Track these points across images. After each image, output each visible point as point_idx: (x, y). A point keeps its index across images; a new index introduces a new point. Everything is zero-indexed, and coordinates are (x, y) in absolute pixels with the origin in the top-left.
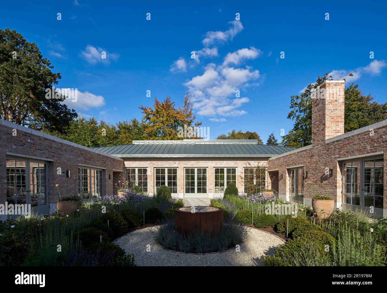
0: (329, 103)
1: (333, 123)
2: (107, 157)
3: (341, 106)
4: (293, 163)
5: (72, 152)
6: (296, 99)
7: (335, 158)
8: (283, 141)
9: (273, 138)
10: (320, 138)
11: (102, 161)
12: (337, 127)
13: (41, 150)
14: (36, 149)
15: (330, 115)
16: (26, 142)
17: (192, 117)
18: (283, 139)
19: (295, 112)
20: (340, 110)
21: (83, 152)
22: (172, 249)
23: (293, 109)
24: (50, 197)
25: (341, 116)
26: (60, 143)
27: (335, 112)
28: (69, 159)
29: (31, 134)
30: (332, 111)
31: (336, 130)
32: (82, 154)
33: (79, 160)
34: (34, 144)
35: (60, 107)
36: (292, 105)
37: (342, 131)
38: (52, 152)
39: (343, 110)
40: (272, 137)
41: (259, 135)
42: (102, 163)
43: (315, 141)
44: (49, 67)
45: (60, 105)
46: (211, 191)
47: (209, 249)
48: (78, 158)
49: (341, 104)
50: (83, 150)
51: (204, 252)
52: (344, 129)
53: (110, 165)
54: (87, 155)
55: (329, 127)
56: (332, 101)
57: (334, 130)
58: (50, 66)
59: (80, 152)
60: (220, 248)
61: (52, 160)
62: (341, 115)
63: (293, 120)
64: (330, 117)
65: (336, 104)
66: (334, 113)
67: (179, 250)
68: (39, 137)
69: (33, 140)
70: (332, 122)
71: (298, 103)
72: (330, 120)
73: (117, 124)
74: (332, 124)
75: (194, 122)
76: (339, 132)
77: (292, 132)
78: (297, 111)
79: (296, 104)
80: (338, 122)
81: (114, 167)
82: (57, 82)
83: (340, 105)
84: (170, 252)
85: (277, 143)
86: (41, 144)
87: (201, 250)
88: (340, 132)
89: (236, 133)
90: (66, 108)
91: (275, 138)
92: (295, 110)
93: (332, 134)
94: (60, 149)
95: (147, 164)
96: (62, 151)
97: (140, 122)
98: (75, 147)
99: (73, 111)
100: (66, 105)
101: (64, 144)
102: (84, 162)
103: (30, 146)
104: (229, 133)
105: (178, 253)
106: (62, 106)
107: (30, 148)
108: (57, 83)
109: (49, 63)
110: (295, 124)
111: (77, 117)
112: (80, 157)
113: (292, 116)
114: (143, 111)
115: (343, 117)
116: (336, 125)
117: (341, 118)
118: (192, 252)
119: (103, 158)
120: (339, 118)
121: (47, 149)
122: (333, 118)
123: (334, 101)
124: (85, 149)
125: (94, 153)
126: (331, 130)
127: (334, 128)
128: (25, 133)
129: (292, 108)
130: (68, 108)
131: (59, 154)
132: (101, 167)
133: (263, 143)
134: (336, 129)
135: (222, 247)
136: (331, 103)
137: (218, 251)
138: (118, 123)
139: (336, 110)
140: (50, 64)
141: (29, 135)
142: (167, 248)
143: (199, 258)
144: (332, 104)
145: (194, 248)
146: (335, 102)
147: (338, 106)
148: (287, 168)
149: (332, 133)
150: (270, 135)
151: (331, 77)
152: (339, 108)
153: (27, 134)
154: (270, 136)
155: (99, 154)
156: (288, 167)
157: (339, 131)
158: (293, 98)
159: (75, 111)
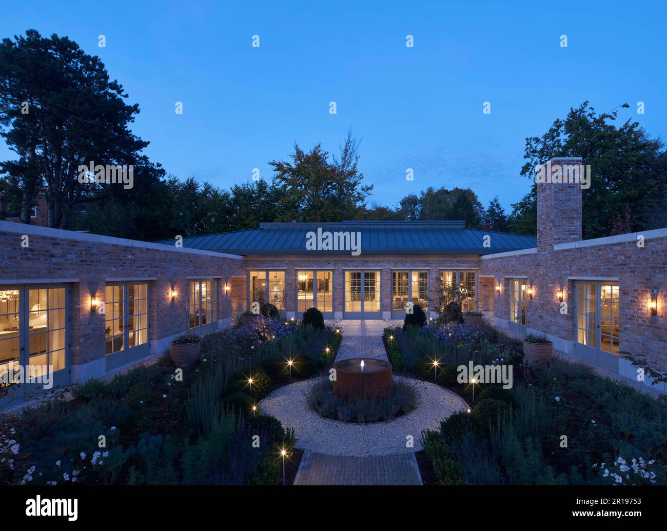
0: (559, 190)
1: (565, 220)
2: (224, 258)
3: (576, 195)
4: (513, 271)
5: (178, 260)
6: (535, 143)
7: (566, 275)
8: (514, 212)
9: (498, 206)
10: (547, 240)
11: (217, 267)
12: (570, 226)
13: (142, 267)
14: (138, 267)
15: (561, 209)
16: (126, 260)
17: (357, 176)
18: (514, 209)
19: (533, 164)
20: (576, 200)
21: (193, 257)
22: (329, 418)
23: (529, 160)
24: (152, 331)
25: (577, 210)
26: (164, 251)
27: (568, 204)
28: (175, 272)
29: (132, 248)
30: (563, 203)
31: (569, 231)
32: (191, 261)
33: (187, 270)
34: (135, 260)
35: (137, 159)
36: (527, 152)
37: (579, 232)
38: (155, 267)
39: (580, 200)
40: (495, 204)
41: (476, 194)
42: (217, 269)
43: (541, 244)
44: (122, 96)
45: (138, 156)
46: (387, 308)
47: (372, 419)
48: (187, 268)
49: (577, 192)
50: (193, 254)
51: (367, 422)
52: (581, 229)
53: (228, 270)
54: (197, 262)
55: (559, 226)
56: (563, 187)
57: (566, 231)
58: (122, 93)
59: (189, 259)
60: (385, 417)
61: (155, 278)
62: (577, 208)
63: (530, 178)
64: (560, 211)
65: (570, 192)
66: (567, 206)
67: (338, 418)
68: (141, 248)
69: (134, 254)
70: (564, 218)
71: (538, 149)
72: (561, 216)
73: (231, 189)
74: (563, 221)
75: (359, 185)
76: (573, 234)
77: (529, 198)
78: (536, 164)
79: (535, 151)
80: (572, 218)
81: (233, 273)
82: (133, 118)
83: (575, 193)
84: (328, 421)
85: (503, 215)
86: (142, 258)
87: (363, 419)
88: (576, 234)
89: (435, 192)
90: (147, 162)
91: (500, 207)
92: (534, 162)
93: (563, 236)
94: (164, 259)
95: (284, 265)
96: (166, 262)
97: (270, 184)
98: (182, 253)
99: (159, 165)
100: (148, 157)
101: (169, 251)
102: (193, 273)
103: (131, 263)
104: (422, 193)
105: (336, 423)
106: (141, 158)
107: (131, 266)
108: (132, 120)
109: (122, 89)
110: (534, 186)
111: (164, 175)
112: (188, 266)
113: (529, 172)
114: (275, 167)
115: (580, 211)
116: (569, 223)
117: (576, 213)
118: (352, 422)
119: (218, 261)
120: (574, 212)
121: (149, 264)
122: (565, 213)
123: (566, 187)
124: (195, 253)
125: (207, 256)
126: (562, 230)
127: (567, 228)
128: (125, 247)
129: (528, 157)
130: (151, 161)
131: (163, 267)
132: (216, 276)
133: (483, 208)
134: (570, 229)
135: (387, 416)
136: (562, 190)
137: (383, 421)
138: (233, 187)
139: (570, 200)
140: (123, 91)
141: (130, 249)
142: (324, 416)
143: (361, 430)
144: (563, 193)
145: (355, 418)
146: (568, 189)
147: (573, 195)
148: (506, 277)
149: (564, 234)
150: (491, 201)
151: (591, 110)
152: (574, 197)
153: (127, 248)
154: (492, 203)
155: (213, 257)
156: (506, 275)
157: (573, 231)
158: (529, 141)
159: (161, 165)
